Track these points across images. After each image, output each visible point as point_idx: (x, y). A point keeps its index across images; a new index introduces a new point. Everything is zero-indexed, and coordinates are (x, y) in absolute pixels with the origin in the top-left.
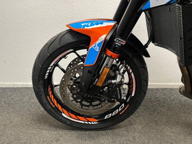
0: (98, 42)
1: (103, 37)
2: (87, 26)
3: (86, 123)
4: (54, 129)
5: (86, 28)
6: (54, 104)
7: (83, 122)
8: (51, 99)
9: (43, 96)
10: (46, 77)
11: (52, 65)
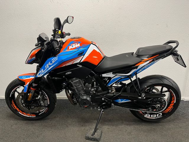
0: (27, 85)
1: (28, 83)
2: (24, 78)
3: (31, 117)
4: (16, 120)
5: (24, 79)
6: (15, 108)
7: (29, 116)
8: (13, 106)
9: (10, 104)
10: (10, 96)
11: (12, 91)
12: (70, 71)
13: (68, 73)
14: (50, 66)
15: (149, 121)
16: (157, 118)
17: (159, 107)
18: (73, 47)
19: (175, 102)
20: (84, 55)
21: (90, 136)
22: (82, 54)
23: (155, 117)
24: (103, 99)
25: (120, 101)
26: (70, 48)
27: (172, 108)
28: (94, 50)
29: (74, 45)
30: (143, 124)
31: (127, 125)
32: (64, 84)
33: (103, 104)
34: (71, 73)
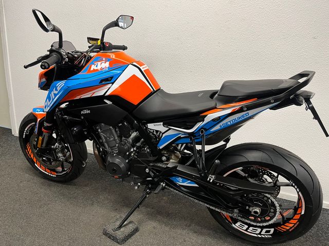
0: (38, 122)
1: (39, 120)
2: (38, 111)
3: (50, 174)
5: (37, 113)
6: (30, 156)
7: (48, 173)
10: (24, 137)
11: (26, 130)
12: (89, 109)
13: (85, 113)
14: (55, 95)
15: (242, 239)
16: (259, 236)
17: (256, 212)
18: (97, 66)
19: (303, 213)
20: (113, 83)
21: (110, 231)
22: (110, 80)
23: (257, 234)
24: (147, 170)
25: (180, 182)
26: (92, 69)
27: (295, 224)
28: (134, 76)
29: (99, 63)
30: (229, 240)
31: (195, 232)
32: (75, 129)
33: (148, 179)
34: (89, 112)
